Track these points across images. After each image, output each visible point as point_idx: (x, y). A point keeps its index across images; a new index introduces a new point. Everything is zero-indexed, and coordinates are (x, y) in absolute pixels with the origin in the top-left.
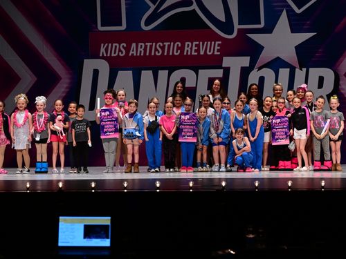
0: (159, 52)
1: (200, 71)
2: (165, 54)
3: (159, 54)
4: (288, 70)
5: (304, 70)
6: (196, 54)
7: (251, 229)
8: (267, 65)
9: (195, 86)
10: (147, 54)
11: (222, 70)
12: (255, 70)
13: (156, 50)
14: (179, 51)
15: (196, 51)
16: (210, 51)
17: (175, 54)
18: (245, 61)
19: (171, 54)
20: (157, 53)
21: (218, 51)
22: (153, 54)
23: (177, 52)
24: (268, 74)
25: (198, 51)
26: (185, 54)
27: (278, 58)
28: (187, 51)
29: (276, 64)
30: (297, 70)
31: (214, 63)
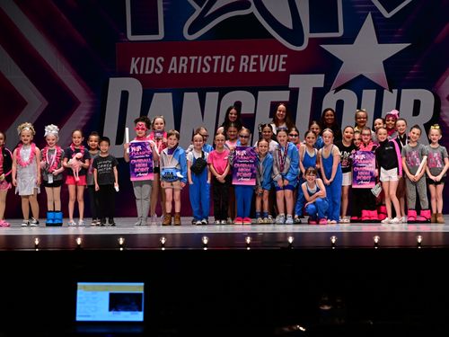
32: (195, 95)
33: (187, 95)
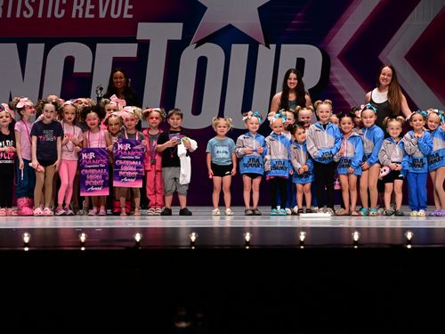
0: (28, 13)
1: (98, 45)
2: (40, 15)
3: (30, 15)
4: (246, 47)
5: (273, 47)
6: (93, 16)
7: (184, 313)
8: (212, 38)
9: (89, 71)
10: (9, 15)
11: (136, 45)
12: (192, 46)
13: (24, 8)
14: (63, 11)
15: (91, 12)
16: (116, 13)
17: (57, 15)
18: (175, 30)
19: (49, 15)
20: (25, 13)
21: (128, 13)
22: (18, 15)
23: (59, 13)
24: (213, 52)
25: (95, 11)
26: (74, 15)
27: (230, 27)
28: (78, 11)
29: (227, 37)
30: (262, 48)
31: (123, 32)
32: (13, 47)
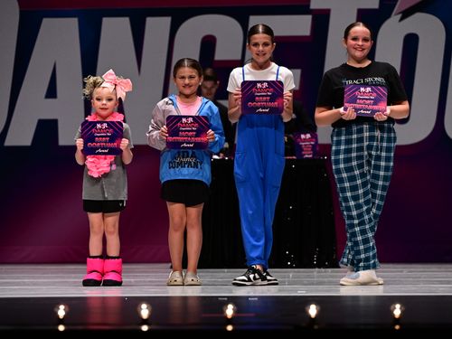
8: (424, 6)
11: (310, 17)
12: (395, 18)
32: (124, 23)
33: (108, 23)
